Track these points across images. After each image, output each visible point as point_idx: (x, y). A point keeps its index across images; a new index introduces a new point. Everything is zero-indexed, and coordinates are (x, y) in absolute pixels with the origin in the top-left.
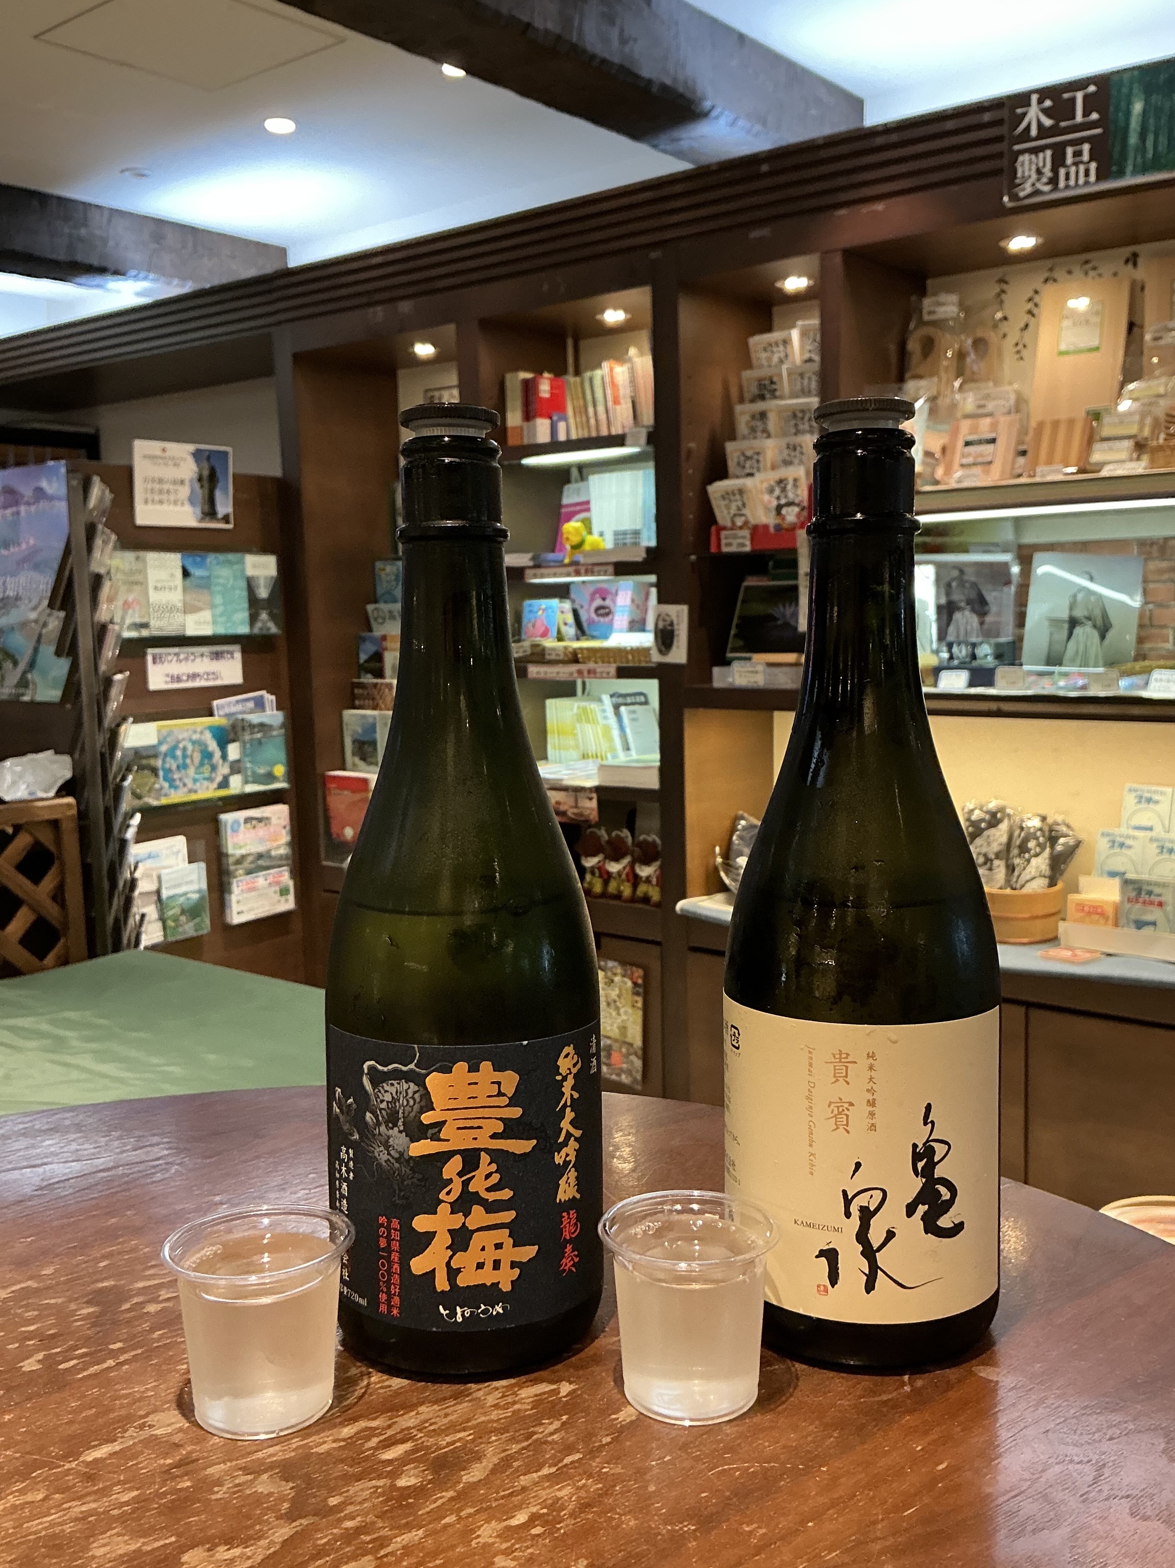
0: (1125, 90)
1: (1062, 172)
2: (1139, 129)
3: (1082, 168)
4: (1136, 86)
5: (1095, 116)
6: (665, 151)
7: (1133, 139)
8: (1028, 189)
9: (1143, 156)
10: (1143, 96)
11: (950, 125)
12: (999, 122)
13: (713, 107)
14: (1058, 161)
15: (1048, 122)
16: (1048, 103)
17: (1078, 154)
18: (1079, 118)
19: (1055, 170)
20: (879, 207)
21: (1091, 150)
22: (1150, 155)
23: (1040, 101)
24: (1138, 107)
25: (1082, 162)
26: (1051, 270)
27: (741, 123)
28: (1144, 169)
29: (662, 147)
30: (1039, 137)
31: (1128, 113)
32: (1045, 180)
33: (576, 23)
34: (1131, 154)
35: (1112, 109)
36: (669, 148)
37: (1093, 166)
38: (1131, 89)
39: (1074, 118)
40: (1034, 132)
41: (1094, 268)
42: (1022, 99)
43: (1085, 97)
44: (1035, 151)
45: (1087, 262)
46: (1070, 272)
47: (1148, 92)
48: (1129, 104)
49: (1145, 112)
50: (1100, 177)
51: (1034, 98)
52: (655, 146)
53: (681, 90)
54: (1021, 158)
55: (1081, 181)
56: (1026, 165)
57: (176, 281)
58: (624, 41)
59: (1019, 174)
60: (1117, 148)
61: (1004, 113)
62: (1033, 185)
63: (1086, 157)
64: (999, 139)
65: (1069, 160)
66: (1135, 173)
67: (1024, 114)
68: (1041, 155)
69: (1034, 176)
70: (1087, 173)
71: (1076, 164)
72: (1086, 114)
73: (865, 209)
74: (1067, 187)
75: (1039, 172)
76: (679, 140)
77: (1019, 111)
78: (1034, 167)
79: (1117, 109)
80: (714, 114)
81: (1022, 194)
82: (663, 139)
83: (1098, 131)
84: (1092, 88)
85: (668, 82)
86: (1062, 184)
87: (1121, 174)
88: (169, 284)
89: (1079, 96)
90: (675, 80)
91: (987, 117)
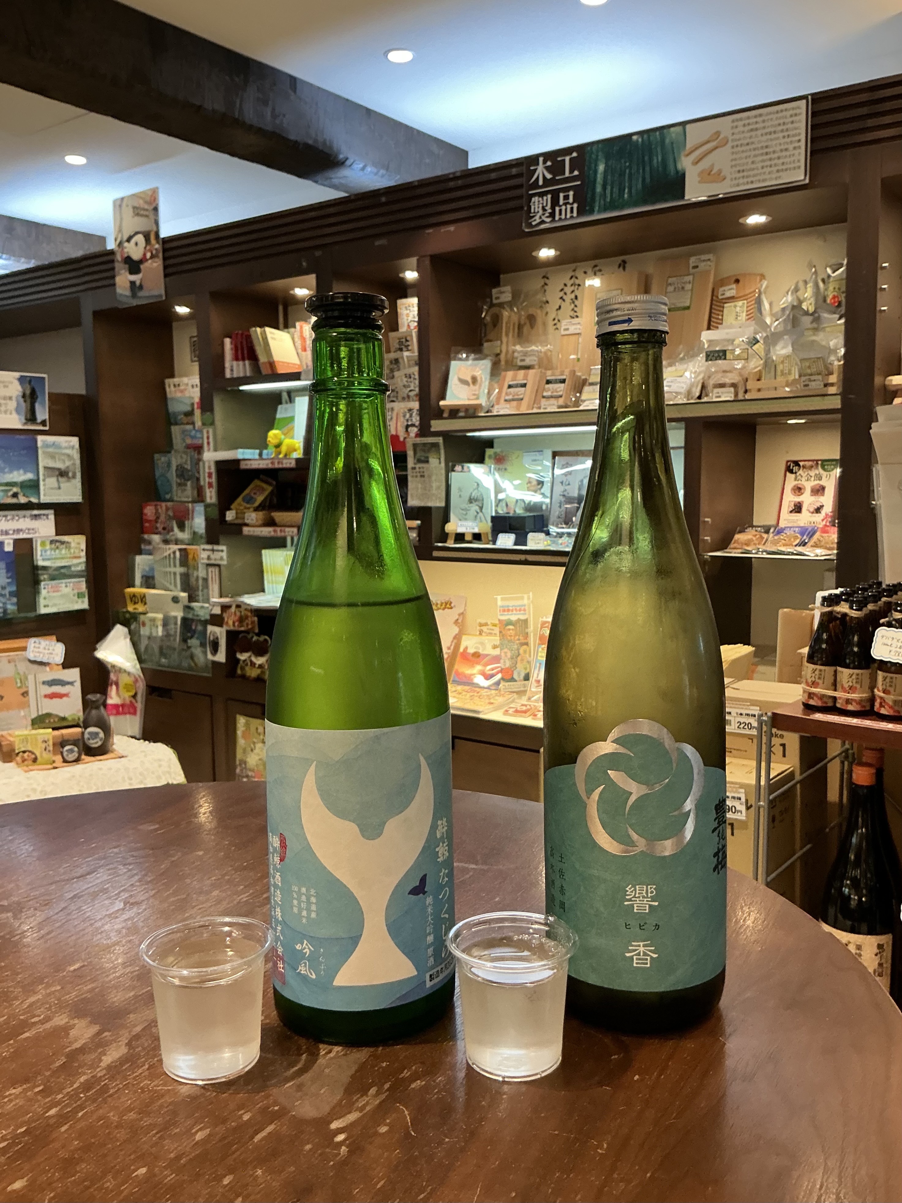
0: (594, 156)
1: (557, 209)
2: (602, 182)
3: (569, 207)
4: (600, 154)
5: (576, 173)
6: (324, 185)
7: (599, 189)
8: (538, 221)
9: (605, 200)
10: (604, 161)
11: (493, 175)
12: (519, 175)
13: (347, 159)
14: (555, 202)
15: (549, 176)
16: (549, 163)
17: (566, 197)
18: (567, 174)
19: (553, 208)
20: (452, 228)
21: (574, 195)
22: (608, 200)
23: (545, 162)
24: (601, 168)
25: (568, 203)
26: (574, 271)
27: (369, 169)
28: (605, 209)
29: (320, 182)
30: (544, 186)
31: (596, 172)
32: (547, 215)
33: (238, 105)
34: (597, 198)
35: (586, 168)
36: (326, 183)
37: (575, 206)
38: (597, 156)
39: (564, 174)
40: (541, 183)
41: (600, 270)
42: (532, 160)
43: (571, 160)
44: (542, 195)
45: (596, 266)
46: (585, 273)
47: (607, 158)
48: (596, 165)
49: (605, 171)
50: (580, 213)
51: (541, 159)
52: (316, 182)
53: (321, 148)
54: (533, 199)
55: (568, 216)
56: (536, 204)
57: (23, 260)
58: (274, 116)
59: (532, 211)
60: (589, 195)
61: (524, 169)
62: (540, 217)
63: (571, 200)
64: (521, 186)
65: (561, 202)
66: (599, 212)
67: (535, 170)
68: (545, 198)
69: (541, 212)
70: (572, 211)
71: (565, 204)
72: (571, 171)
73: (443, 229)
74: (560, 219)
75: (544, 209)
76: (331, 178)
77: (532, 168)
78: (541, 206)
79: (590, 169)
80: (348, 163)
81: (534, 223)
82: (319, 177)
83: (579, 183)
84: (575, 154)
85: (310, 142)
86: (557, 218)
87: (591, 212)
88: (18, 261)
89: (567, 159)
90: (316, 141)
91: (514, 171)
